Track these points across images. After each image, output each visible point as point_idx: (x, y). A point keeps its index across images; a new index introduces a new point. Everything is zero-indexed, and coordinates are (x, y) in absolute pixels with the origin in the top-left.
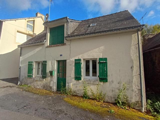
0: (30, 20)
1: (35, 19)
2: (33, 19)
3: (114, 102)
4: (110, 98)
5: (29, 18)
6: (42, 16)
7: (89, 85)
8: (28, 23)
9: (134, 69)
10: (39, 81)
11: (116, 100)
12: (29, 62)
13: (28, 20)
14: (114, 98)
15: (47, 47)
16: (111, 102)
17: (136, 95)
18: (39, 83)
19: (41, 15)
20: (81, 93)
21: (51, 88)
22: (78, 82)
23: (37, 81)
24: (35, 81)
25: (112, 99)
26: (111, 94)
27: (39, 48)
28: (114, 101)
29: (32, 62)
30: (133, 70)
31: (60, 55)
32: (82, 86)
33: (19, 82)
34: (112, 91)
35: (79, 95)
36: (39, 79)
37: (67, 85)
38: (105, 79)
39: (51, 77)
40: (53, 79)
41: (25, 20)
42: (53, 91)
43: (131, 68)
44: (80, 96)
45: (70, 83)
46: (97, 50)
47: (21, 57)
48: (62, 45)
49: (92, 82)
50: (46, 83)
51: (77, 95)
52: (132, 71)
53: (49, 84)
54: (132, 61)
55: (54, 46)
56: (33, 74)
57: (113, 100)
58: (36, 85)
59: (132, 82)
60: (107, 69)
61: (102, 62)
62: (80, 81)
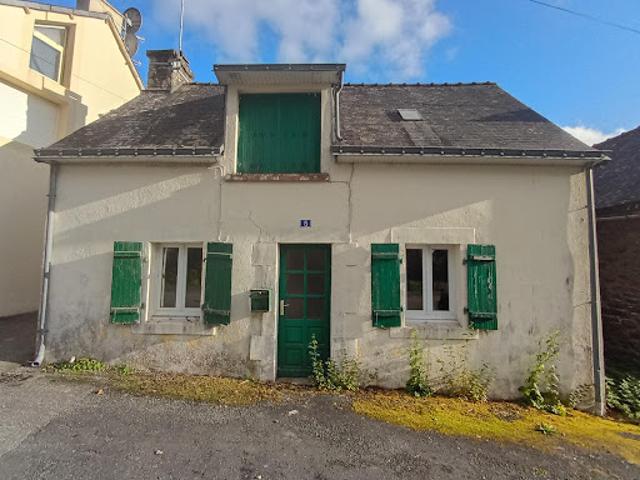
0: (53, 17)
1: (77, 20)
2: (65, 19)
3: (517, 396)
4: (503, 383)
5: (47, 7)
6: (113, 13)
7: (432, 342)
8: (39, 35)
9: (576, 284)
10: (181, 338)
11: (521, 389)
12: (117, 246)
13: (41, 16)
14: (515, 382)
15: (231, 180)
16: (506, 398)
17: (581, 365)
18: (181, 347)
19: (108, 9)
20: (398, 376)
21: (252, 366)
22: (384, 334)
23: (168, 337)
24: (153, 338)
25: (509, 388)
26: (505, 370)
27: (181, 177)
28: (516, 394)
29: (138, 246)
30: (572, 287)
31: (302, 222)
32: (403, 350)
33: (43, 347)
34: (511, 359)
35: (389, 385)
36: (185, 329)
37: (335, 347)
38: (488, 319)
39: (253, 317)
40: (264, 327)
41: (27, 12)
42: (263, 377)
43: (568, 281)
44: (395, 387)
45: (348, 339)
46: (456, 214)
47: (52, 213)
48: (312, 180)
49: (440, 334)
50: (224, 344)
51: (381, 384)
52: (570, 291)
53: (240, 349)
54: (569, 259)
55: (269, 181)
56: (143, 306)
57: (513, 389)
58: (161, 357)
59: (570, 325)
60: (495, 285)
61: (481, 258)
62: (394, 331)
